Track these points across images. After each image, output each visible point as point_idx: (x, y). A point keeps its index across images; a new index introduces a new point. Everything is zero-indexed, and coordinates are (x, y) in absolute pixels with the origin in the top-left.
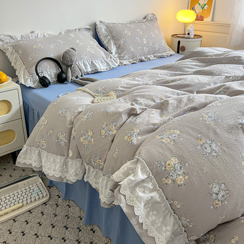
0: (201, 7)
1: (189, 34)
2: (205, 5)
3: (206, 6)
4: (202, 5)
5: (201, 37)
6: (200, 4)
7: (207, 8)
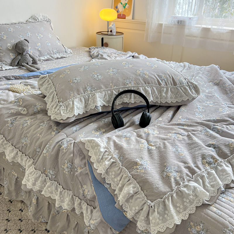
0: (123, 6)
1: (111, 31)
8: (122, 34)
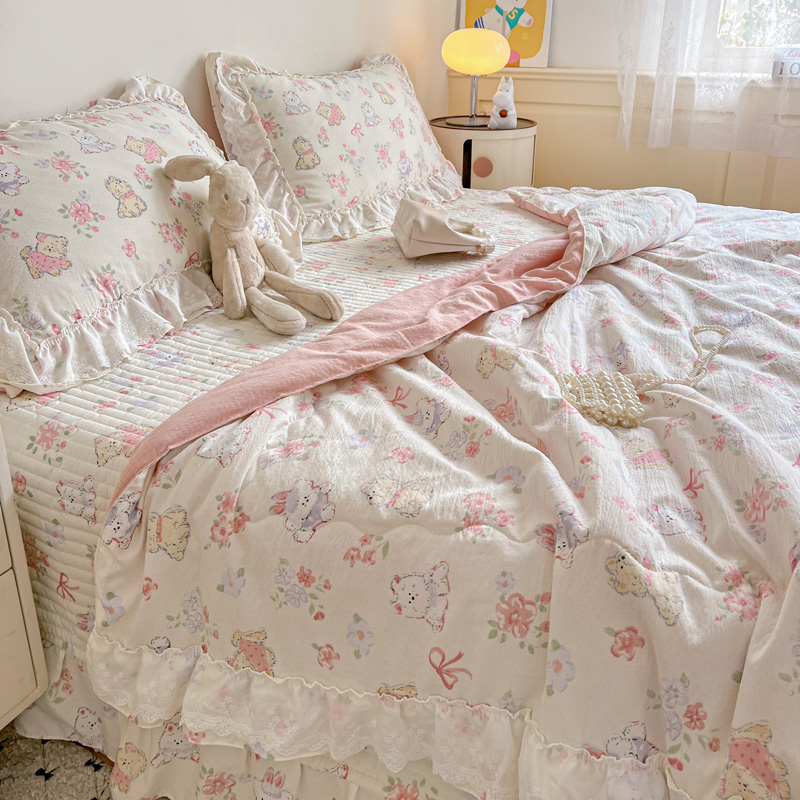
0: (508, 19)
1: (503, 114)
2: (521, 11)
3: (525, 18)
4: (511, 13)
5: (531, 123)
6: (500, 11)
7: (528, 24)
8: (529, 124)
